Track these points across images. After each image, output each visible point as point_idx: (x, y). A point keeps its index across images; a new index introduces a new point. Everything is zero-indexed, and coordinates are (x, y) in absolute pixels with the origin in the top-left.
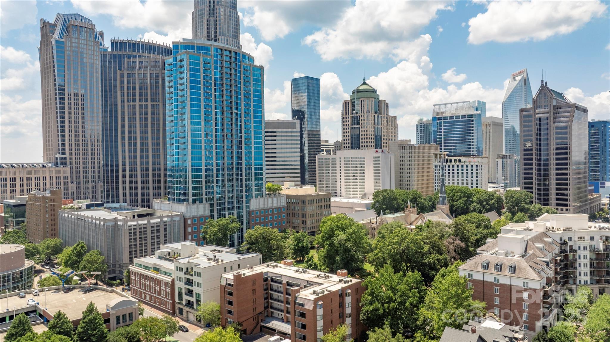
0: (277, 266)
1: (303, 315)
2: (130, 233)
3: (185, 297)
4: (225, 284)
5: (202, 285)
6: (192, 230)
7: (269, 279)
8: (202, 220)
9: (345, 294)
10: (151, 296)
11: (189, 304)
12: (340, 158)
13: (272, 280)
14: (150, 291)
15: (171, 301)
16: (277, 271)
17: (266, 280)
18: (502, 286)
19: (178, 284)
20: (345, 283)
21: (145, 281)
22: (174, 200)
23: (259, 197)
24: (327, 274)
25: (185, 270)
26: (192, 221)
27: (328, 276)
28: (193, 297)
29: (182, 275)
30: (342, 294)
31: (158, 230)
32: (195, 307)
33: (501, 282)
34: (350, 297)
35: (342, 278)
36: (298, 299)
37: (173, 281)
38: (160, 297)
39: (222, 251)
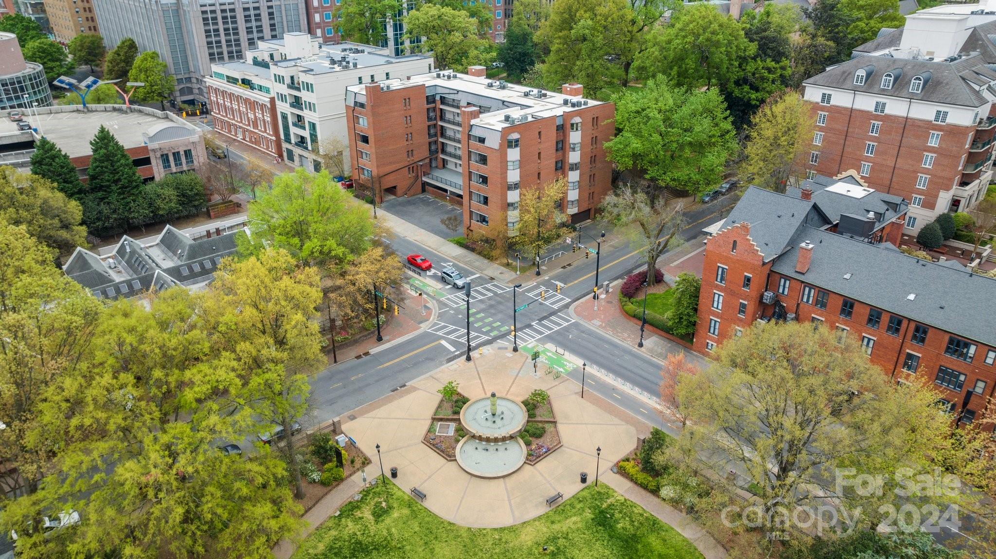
0: (455, 77)
1: (483, 160)
2: (204, 19)
3: (293, 130)
4: (352, 105)
5: (316, 106)
6: (321, 17)
7: (438, 98)
9: (569, 126)
10: (245, 131)
11: (302, 141)
13: (443, 100)
14: (241, 121)
15: (274, 138)
16: (454, 84)
17: (431, 99)
18: (888, 118)
19: (280, 107)
20: (573, 105)
21: (231, 104)
24: (543, 92)
25: (288, 81)
26: (321, 4)
27: (545, 95)
28: (304, 128)
29: (284, 90)
30: (562, 125)
31: (258, 17)
32: (310, 148)
33: (888, 111)
34: (579, 133)
35: (569, 97)
36: (474, 128)
37: (272, 100)
38: (256, 131)
39: (363, 52)
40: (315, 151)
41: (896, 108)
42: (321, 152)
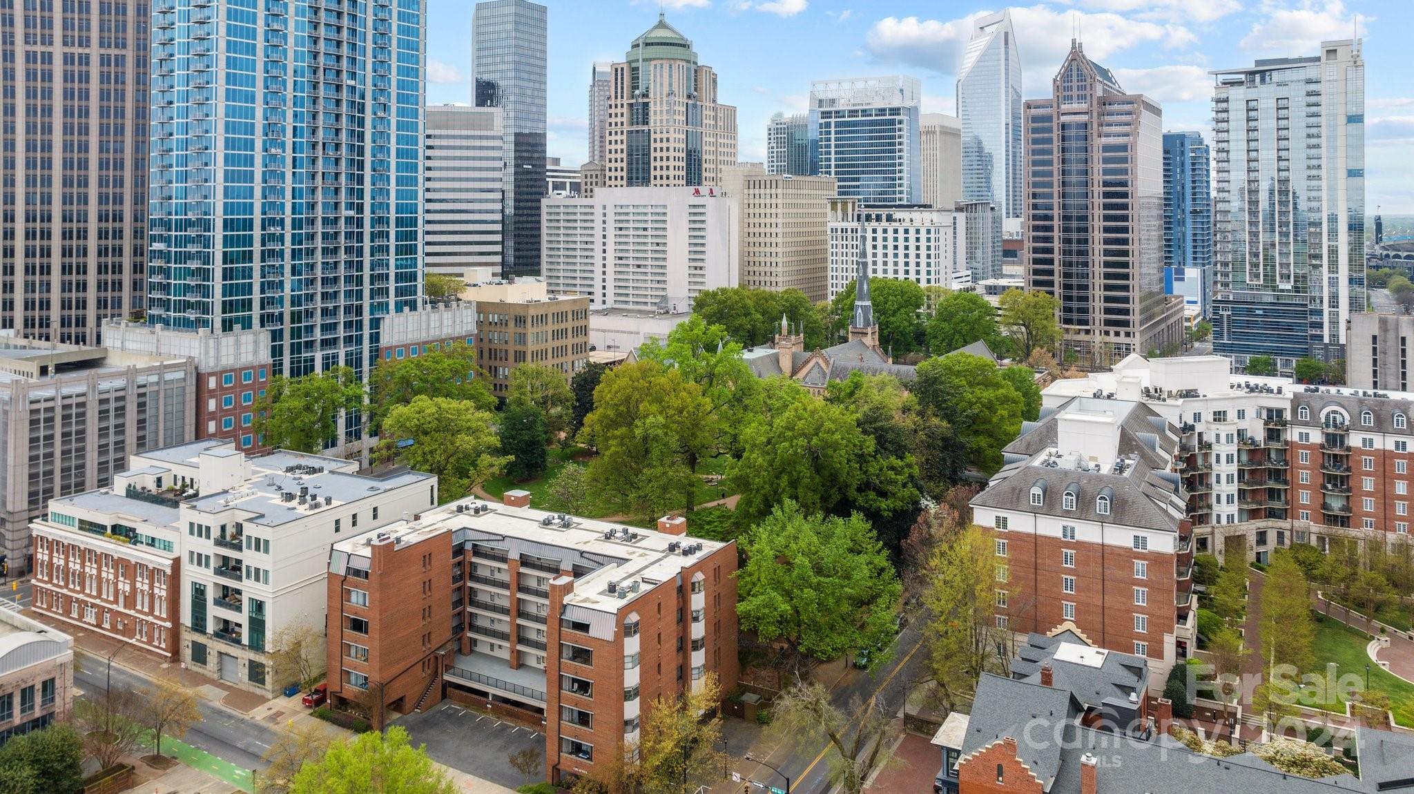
0: (485, 508)
1: (582, 655)
2: (32, 422)
3: (214, 612)
4: (342, 572)
5: (270, 574)
6: (218, 405)
7: (468, 546)
8: (248, 377)
9: (690, 587)
10: (101, 611)
11: (227, 631)
12: (604, 207)
13: (477, 551)
14: (99, 596)
15: (168, 625)
16: (486, 523)
17: (459, 550)
18: (1080, 546)
19: (192, 574)
20: (686, 553)
21: (83, 565)
22: (166, 322)
23: (406, 309)
24: (632, 530)
25: (215, 533)
26: (219, 383)
27: (635, 536)
28: (239, 609)
29: (207, 547)
30: (682, 587)
31: (121, 412)
32: (245, 640)
33: (1079, 536)
34: (702, 594)
35: (673, 539)
36: (568, 609)
37: (177, 563)
38: (132, 612)
39: (321, 470)
40: (257, 644)
41: (1087, 532)
42: (269, 647)
